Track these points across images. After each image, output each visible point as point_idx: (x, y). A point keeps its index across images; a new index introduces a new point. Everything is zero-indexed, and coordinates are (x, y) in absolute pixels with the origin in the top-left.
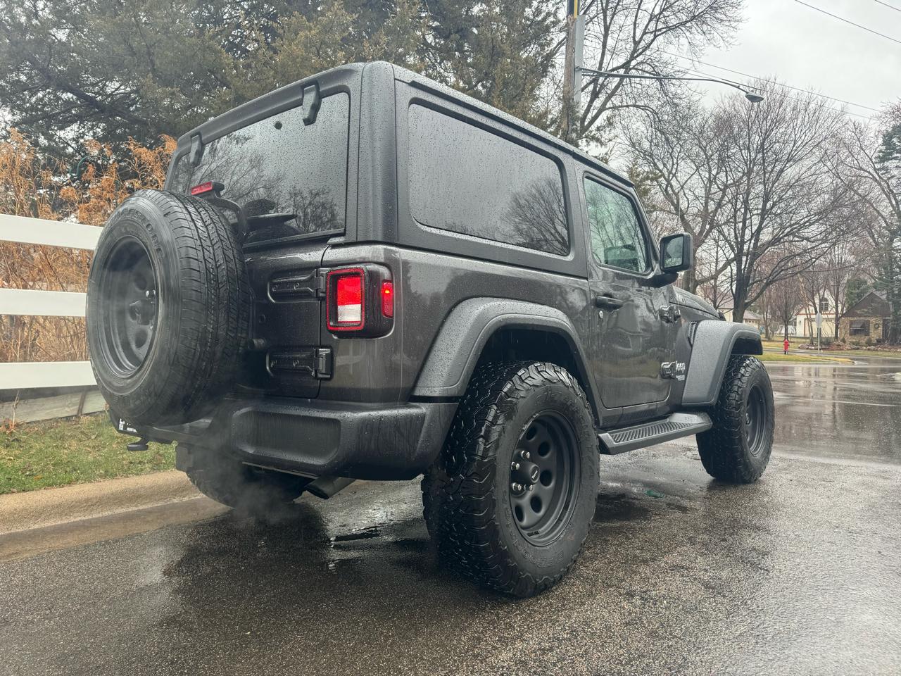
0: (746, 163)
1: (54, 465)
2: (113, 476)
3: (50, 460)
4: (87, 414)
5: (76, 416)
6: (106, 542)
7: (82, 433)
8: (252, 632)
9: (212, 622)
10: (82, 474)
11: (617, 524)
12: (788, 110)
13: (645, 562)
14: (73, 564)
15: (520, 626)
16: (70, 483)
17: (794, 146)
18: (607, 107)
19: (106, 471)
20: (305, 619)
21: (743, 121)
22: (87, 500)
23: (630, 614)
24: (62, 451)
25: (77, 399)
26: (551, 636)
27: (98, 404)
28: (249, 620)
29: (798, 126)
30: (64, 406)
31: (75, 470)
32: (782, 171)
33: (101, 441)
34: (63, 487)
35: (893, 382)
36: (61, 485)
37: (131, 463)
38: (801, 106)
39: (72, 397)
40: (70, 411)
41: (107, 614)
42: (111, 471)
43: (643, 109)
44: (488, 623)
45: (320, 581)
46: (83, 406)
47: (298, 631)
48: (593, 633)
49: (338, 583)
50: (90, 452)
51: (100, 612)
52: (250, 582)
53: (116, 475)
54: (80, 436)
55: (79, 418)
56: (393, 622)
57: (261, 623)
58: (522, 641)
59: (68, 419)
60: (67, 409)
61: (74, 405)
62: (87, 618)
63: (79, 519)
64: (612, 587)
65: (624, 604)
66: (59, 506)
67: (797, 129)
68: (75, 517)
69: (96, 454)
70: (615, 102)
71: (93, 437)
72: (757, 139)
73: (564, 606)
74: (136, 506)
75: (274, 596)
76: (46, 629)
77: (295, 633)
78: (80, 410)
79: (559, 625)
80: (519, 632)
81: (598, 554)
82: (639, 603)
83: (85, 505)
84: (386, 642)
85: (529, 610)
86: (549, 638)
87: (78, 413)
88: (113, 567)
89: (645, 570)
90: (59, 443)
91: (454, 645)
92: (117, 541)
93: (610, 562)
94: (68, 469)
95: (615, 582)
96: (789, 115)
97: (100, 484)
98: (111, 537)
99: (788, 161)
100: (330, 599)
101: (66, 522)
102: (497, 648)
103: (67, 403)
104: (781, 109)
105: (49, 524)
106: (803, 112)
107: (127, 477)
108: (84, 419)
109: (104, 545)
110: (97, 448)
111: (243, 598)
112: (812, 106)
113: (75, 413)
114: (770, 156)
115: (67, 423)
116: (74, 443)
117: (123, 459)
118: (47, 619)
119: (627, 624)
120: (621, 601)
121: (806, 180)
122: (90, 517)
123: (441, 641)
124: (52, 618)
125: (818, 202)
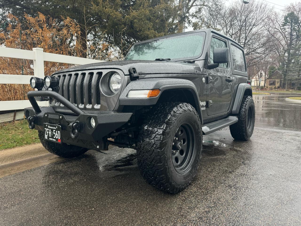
0: (239, 26)
1: (7, 140)
2: (30, 144)
3: (5, 138)
4: (17, 120)
5: (13, 121)
6: (31, 170)
7: (16, 127)
8: (94, 209)
9: (78, 204)
10: (18, 143)
11: (216, 157)
12: (255, 7)
13: (230, 172)
14: (19, 180)
15: (194, 202)
16: (14, 147)
17: (256, 20)
18: (193, 5)
19: (27, 142)
20: (114, 202)
21: (239, 11)
22: (21, 154)
23: (233, 195)
24: (9, 135)
25: (12, 115)
26: (207, 206)
27: (21, 116)
28: (92, 203)
29: (258, 13)
30: (8, 117)
31: (15, 142)
32: (251, 29)
33: (23, 130)
34: (11, 149)
35: (285, 101)
36: (10, 148)
37: (36, 138)
38: (259, 6)
39: (11, 114)
40: (11, 119)
41: (36, 203)
42: (29, 142)
43: (206, 6)
44: (182, 201)
45: (115, 185)
46: (15, 117)
47: (112, 208)
48: (222, 204)
49: (122, 185)
50: (20, 135)
51: (33, 202)
52: (89, 186)
53: (31, 143)
54: (15, 129)
55: (14, 121)
56: (147, 202)
57: (97, 204)
58: (197, 208)
59: (10, 122)
60: (9, 118)
61: (12, 117)
62: (29, 205)
63: (18, 161)
64: (222, 183)
65: (229, 190)
66: (10, 156)
67: (257, 14)
68: (17, 160)
69: (22, 135)
70: (197, 3)
71: (20, 129)
72: (243, 18)
73: (208, 192)
74: (40, 155)
75: (100, 192)
76: (13, 210)
77: (111, 208)
78: (14, 119)
79: (209, 201)
80: (195, 204)
81: (213, 170)
82: (234, 190)
83: (20, 155)
84: (147, 211)
85: (196, 194)
86: (207, 207)
87: (14, 120)
88: (35, 181)
89: (232, 176)
90: (8, 131)
91: (172, 211)
92: (35, 170)
93: (218, 173)
94: (12, 142)
95: (223, 181)
96: (255, 9)
97: (25, 147)
98: (32, 168)
99: (254, 25)
100: (121, 192)
101: (14, 162)
102: (189, 212)
103: (9, 116)
104: (252, 7)
105: (7, 163)
106: (259, 8)
107: (35, 144)
108: (16, 122)
109: (30, 172)
110: (22, 133)
111: (88, 193)
112: (263, 6)
113: (12, 120)
114: (248, 24)
115: (10, 124)
116: (13, 131)
117: (33, 137)
118: (13, 206)
119: (233, 199)
120: (227, 190)
121: (260, 32)
122: (23, 160)
123: (167, 210)
124: (14, 205)
125: (263, 40)
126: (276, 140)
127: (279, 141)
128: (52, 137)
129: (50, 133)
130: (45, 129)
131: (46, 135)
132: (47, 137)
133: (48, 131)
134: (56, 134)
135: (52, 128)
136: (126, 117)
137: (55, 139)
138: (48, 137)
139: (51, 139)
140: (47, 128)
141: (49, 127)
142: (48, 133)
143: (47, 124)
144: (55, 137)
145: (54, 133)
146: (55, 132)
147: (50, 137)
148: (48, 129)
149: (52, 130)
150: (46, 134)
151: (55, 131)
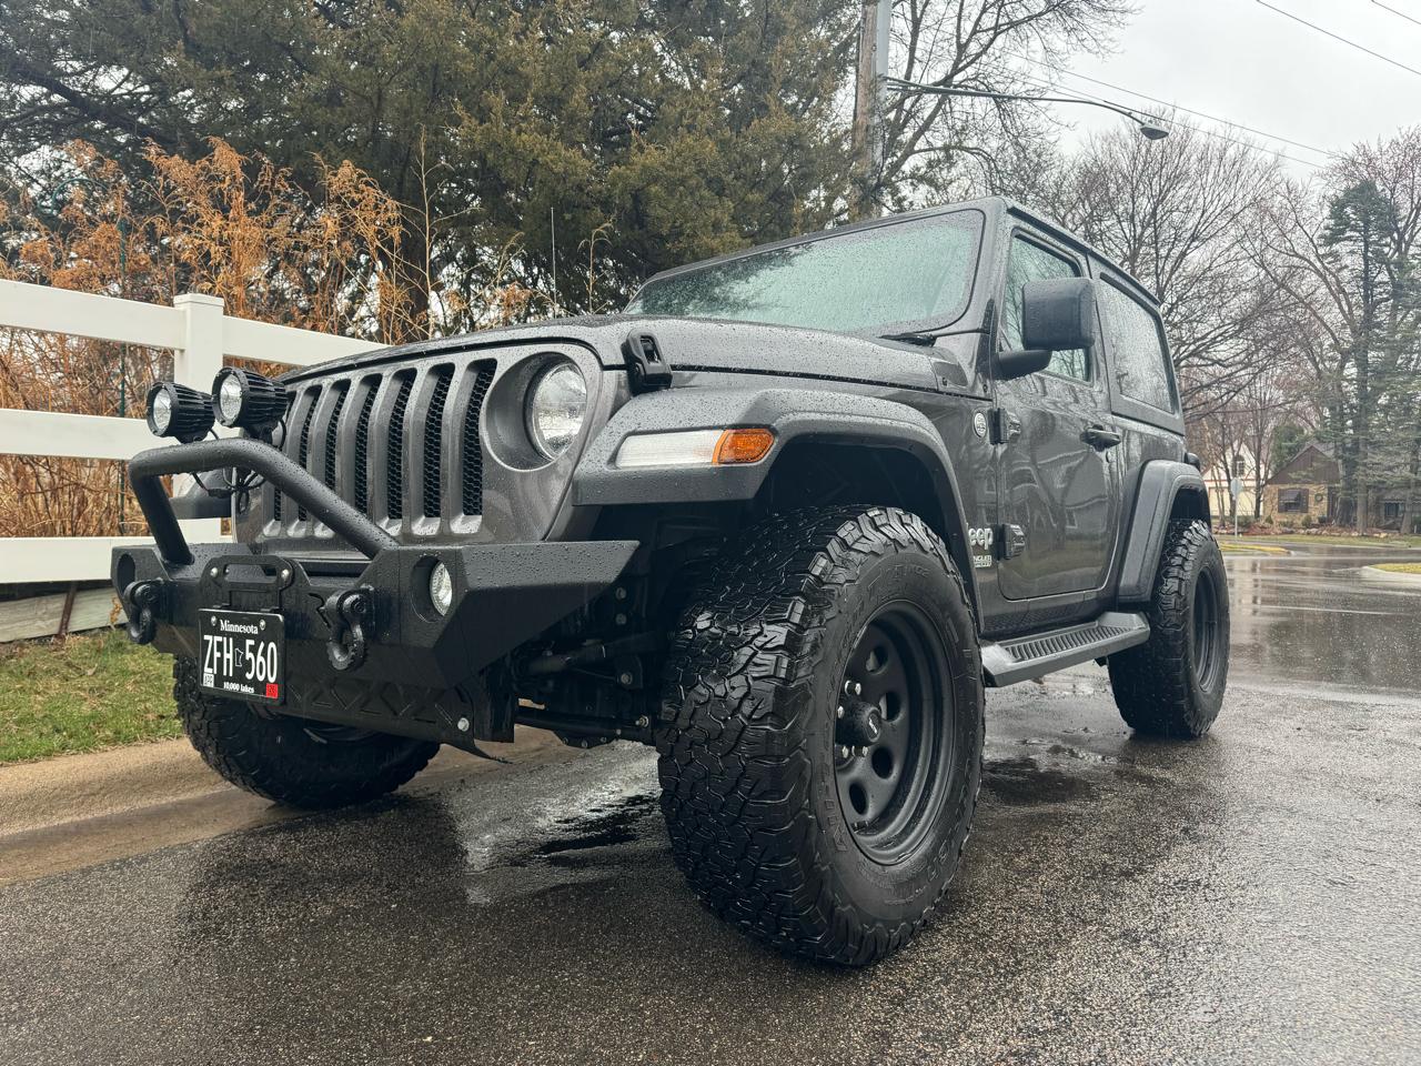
0: (1128, 242)
1: (18, 723)
2: (129, 741)
3: (11, 715)
4: (76, 633)
5: (56, 636)
6: (123, 861)
7: (69, 665)
8: (435, 1037)
9: (351, 1017)
10: (71, 737)
11: (1049, 808)
12: (1194, 158)
13: (1128, 874)
14: (61, 907)
15: (953, 1006)
16: (49, 754)
17: (1202, 216)
18: (916, 148)
19: (117, 732)
20: (536, 1005)
21: (1124, 177)
22: (82, 785)
23: (1148, 975)
24: (32, 697)
25: (58, 605)
26: (1022, 1025)
27: (99, 612)
28: (424, 1011)
29: (1209, 185)
30: (33, 619)
31: (58, 731)
32: (1183, 254)
33: (104, 679)
34: (36, 761)
36: (31, 758)
37: (162, 717)
38: (1214, 154)
39: (48, 602)
40: (49, 626)
41: (136, 1008)
42: (125, 731)
43: (972, 154)
44: (892, 1002)
45: (546, 928)
46: (68, 619)
47: (527, 1033)
48: (1097, 1017)
49: (582, 930)
50: (85, 699)
51: (121, 1004)
52: (412, 934)
53: (136, 739)
54: (64, 671)
55: (63, 638)
56: (709, 1006)
57: (451, 1017)
58: (969, 1036)
59: (42, 640)
60: (40, 623)
61: (52, 615)
62: (95, 1019)
63: (67, 820)
64: (1090, 923)
65: (1128, 954)
66: (29, 797)
67: (1207, 189)
68: (61, 818)
69: (95, 702)
70: (931, 140)
71: (90, 672)
72: (1145, 205)
73: (1018, 963)
74: (174, 794)
75: (466, 961)
76: (13, 1044)
77: (523, 1035)
78: (64, 624)
79: (1027, 1002)
80: (956, 1018)
81: (1037, 862)
82: (1153, 952)
83: (78, 793)
84: (706, 1049)
85: (957, 973)
86: (1020, 1030)
87: (60, 632)
88: (142, 910)
89: (1136, 891)
90: (27, 682)
91: (842, 1050)
92: (144, 860)
93: (1067, 878)
94: (45, 730)
95: (1091, 914)
96: (1194, 166)
97: (106, 755)
98: (133, 852)
99: (1194, 238)
100: (574, 963)
101: (43, 826)
102: (926, 1055)
103: (40, 613)
104: (1182, 158)
105: (12, 831)
106: (1216, 161)
107: (156, 742)
108: (70, 640)
109: (119, 868)
110: (99, 692)
111: (406, 966)
112: (1231, 152)
113: (55, 630)
114: (1167, 233)
115: (41, 649)
116: (55, 683)
117: (147, 711)
118: (14, 1021)
119: (1151, 995)
120: (1119, 952)
121: (1223, 269)
122: (89, 817)
123: (815, 1043)
124: (22, 1019)
125: (1238, 304)
126: (1338, 738)
127: (1354, 742)
128: (239, 677)
129: (226, 656)
130: (206, 637)
131: (207, 670)
132: (212, 679)
133: (220, 645)
134: (260, 659)
135: (238, 629)
136: (606, 560)
137: (254, 683)
138: (219, 679)
139: (234, 687)
140: (216, 631)
141: (225, 626)
142: (220, 660)
143: (214, 614)
144: (249, 676)
145: (249, 655)
146: (254, 650)
147: (229, 679)
148: (219, 639)
149: (239, 640)
150: (211, 666)
151: (251, 642)
